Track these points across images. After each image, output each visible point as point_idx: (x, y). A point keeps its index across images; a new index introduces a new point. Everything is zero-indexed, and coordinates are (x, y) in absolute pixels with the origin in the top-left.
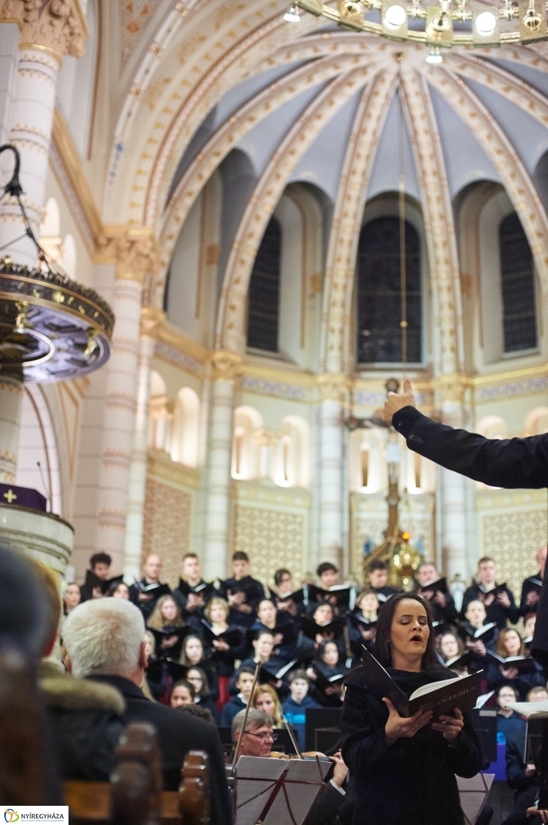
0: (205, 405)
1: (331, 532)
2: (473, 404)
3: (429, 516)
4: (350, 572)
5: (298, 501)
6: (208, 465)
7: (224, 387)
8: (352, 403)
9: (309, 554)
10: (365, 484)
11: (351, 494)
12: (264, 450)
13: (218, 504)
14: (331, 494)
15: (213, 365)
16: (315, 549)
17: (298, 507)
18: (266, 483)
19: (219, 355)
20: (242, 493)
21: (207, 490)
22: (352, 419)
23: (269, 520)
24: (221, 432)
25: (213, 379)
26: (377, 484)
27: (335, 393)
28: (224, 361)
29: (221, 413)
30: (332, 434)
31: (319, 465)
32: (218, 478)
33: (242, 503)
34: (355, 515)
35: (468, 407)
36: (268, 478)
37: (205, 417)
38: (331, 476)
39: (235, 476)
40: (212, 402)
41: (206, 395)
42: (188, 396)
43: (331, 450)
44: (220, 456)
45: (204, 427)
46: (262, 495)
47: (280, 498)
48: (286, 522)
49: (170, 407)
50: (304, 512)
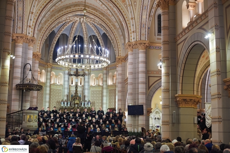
0: (46, 72)
1: (66, 92)
2: (90, 71)
3: (82, 90)
4: (69, 100)
5: (61, 87)
6: (46, 82)
7: (49, 69)
8: (70, 70)
9: (63, 96)
10: (72, 84)
11: (70, 86)
12: (55, 78)
13: (48, 89)
14: (66, 86)
15: (47, 65)
16: (64, 95)
17: (61, 88)
18: (56, 84)
19: (48, 64)
20: (52, 86)
21: (46, 87)
22: (70, 74)
23: (56, 90)
24: (49, 77)
25: (48, 68)
26: (74, 84)
27: (67, 69)
28: (49, 65)
29: (49, 74)
30: (67, 76)
31: (65, 81)
32: (48, 84)
33: (52, 88)
34: (70, 89)
35: (89, 72)
36: (56, 83)
37: (46, 74)
38: (66, 83)
39: (51, 83)
40: (47, 72)
41: (46, 71)
42: (43, 71)
43: (67, 79)
44: (48, 81)
45: (46, 76)
46: (55, 87)
47: (58, 87)
48: (59, 91)
49: (41, 74)
50: (62, 89)
